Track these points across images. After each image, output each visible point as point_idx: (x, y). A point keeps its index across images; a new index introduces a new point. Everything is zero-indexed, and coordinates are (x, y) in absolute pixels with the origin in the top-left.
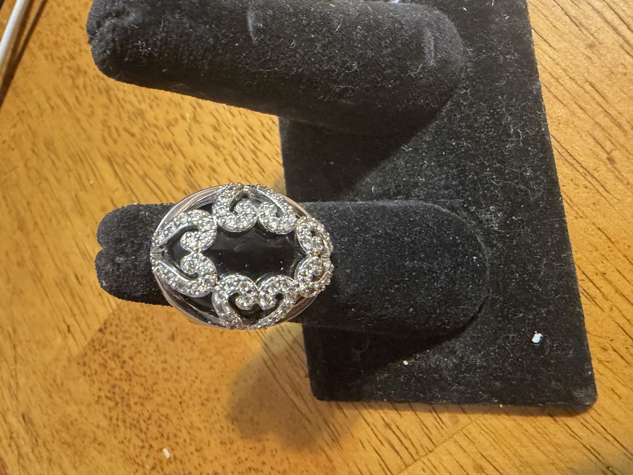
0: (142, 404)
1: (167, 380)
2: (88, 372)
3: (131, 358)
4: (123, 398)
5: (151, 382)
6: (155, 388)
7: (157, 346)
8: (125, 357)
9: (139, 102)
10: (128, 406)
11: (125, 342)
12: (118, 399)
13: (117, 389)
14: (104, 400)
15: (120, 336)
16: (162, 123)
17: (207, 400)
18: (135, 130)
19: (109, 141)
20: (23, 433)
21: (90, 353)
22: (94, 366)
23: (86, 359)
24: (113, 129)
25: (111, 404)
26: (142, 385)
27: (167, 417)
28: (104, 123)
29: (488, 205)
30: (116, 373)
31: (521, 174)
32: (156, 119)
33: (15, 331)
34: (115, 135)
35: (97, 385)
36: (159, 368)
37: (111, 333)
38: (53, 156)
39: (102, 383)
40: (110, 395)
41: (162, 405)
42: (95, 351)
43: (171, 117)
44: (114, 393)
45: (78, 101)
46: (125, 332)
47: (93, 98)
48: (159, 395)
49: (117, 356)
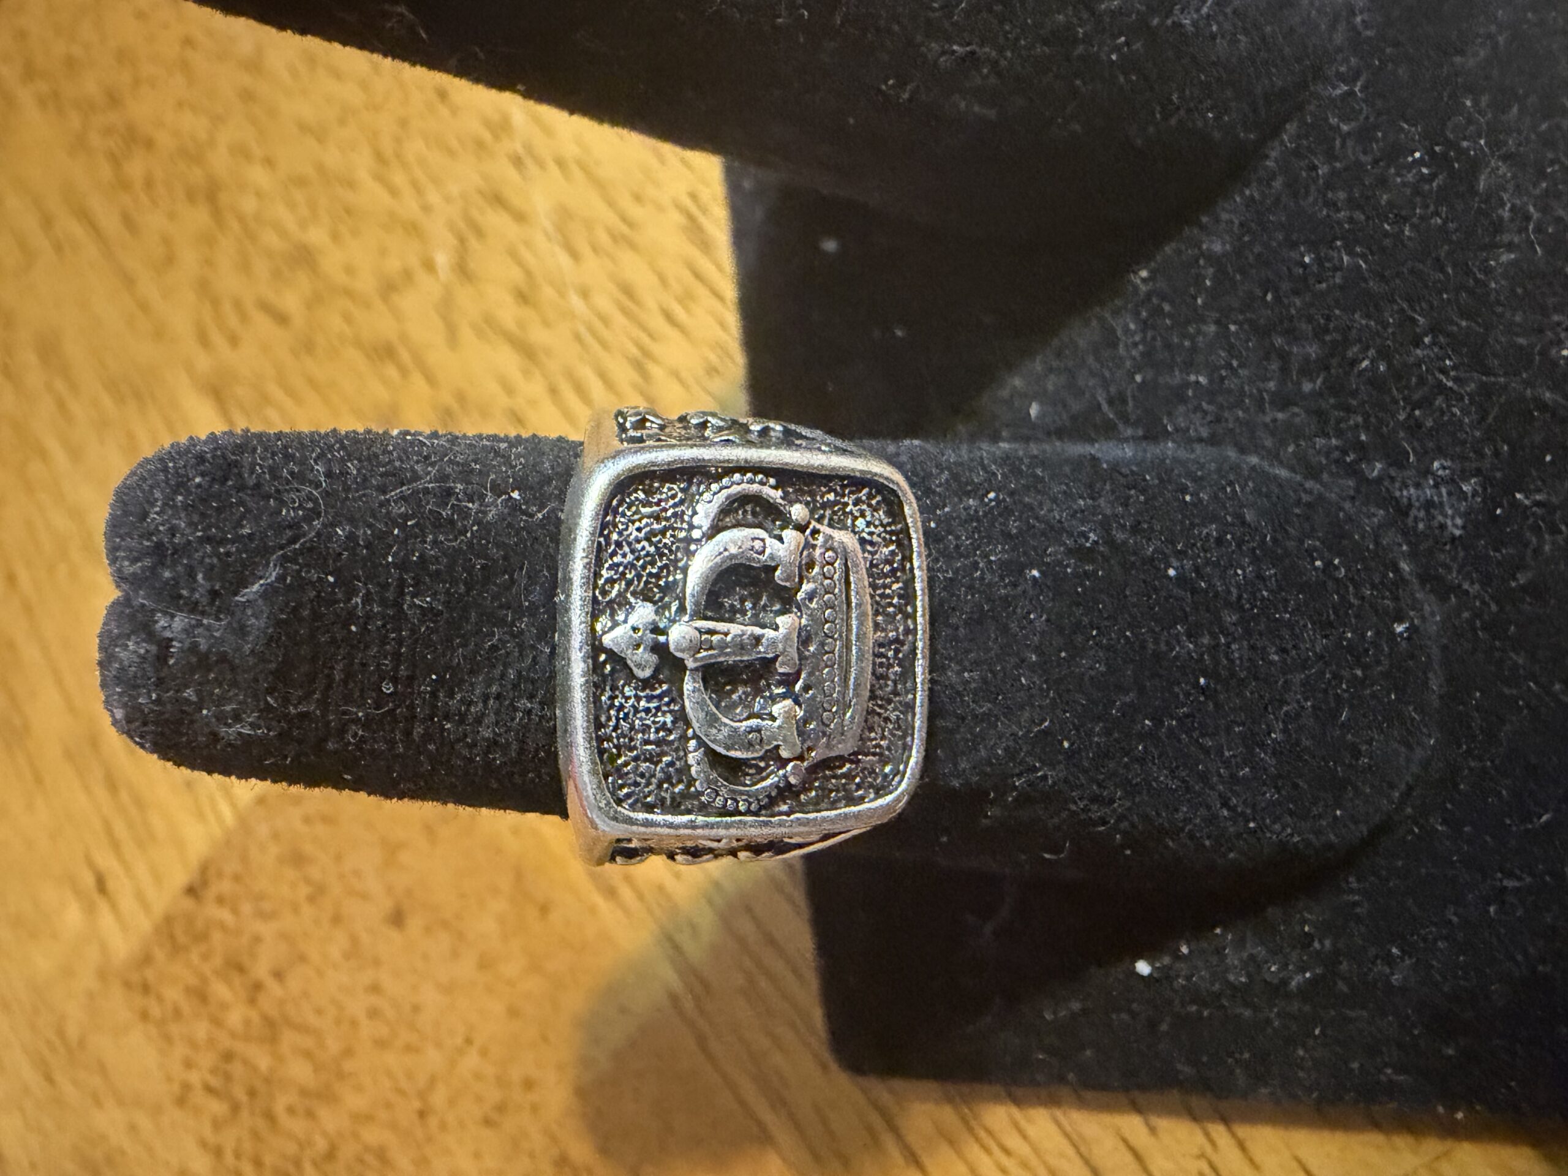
0: (310, 1114)
1: (381, 1044)
2: (156, 1011)
3: (278, 975)
4: (252, 1093)
5: (333, 1046)
6: (348, 1066)
7: (354, 940)
8: (261, 970)
9: (303, 225)
10: (270, 1117)
11: (260, 927)
12: (241, 1096)
13: (236, 1068)
14: (199, 1097)
15: (246, 908)
16: (366, 283)
17: (502, 1109)
18: (291, 302)
19: (218, 339)
21: (160, 955)
22: (173, 994)
23: (150, 974)
24: (227, 308)
25: (218, 1107)
26: (308, 1055)
27: (382, 1155)
28: (204, 287)
29: (1426, 457)
30: (235, 1017)
31: (1543, 353)
32: (350, 270)
34: (233, 321)
35: (179, 1050)
36: (357, 1006)
37: (220, 900)
38: (60, 385)
39: (193, 1044)
40: (215, 1082)
41: (368, 1118)
42: (176, 949)
43: (393, 265)
44: (228, 1077)
45: (128, 222)
46: (260, 897)
47: (172, 216)
48: (359, 1088)
49: (236, 966)
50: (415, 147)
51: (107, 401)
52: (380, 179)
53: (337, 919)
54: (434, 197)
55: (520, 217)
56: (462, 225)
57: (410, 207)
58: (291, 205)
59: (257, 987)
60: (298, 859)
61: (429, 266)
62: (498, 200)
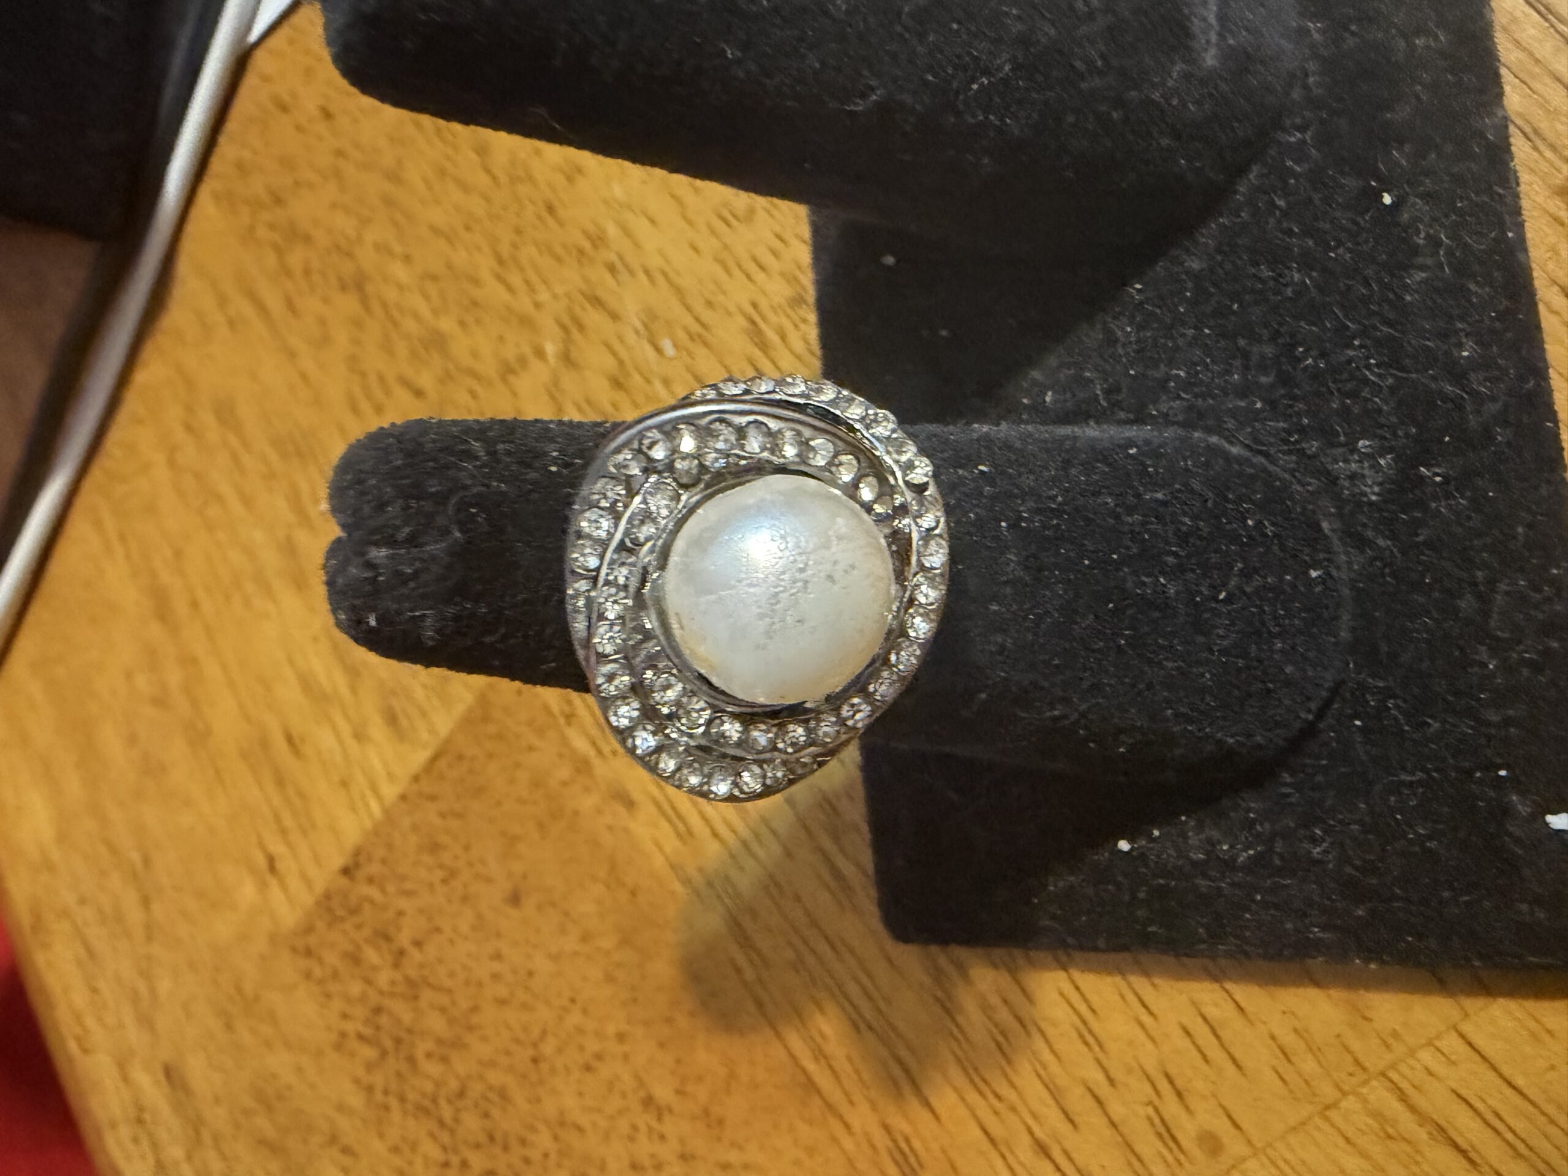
0: (444, 1060)
1: (502, 1002)
2: (318, 972)
3: (418, 944)
4: (398, 1041)
5: (463, 1003)
6: (475, 1019)
7: (480, 916)
8: (404, 939)
9: (435, 312)
10: (411, 1060)
11: (403, 903)
12: (388, 1043)
13: (384, 1020)
14: (353, 1044)
15: (391, 888)
16: (488, 367)
17: (599, 1057)
18: (426, 380)
19: (365, 406)
20: (165, 1110)
21: (320, 925)
22: (332, 958)
23: (312, 940)
24: (373, 379)
25: (369, 1053)
26: (443, 1010)
27: (503, 1094)
28: (353, 362)
30: (383, 978)
32: (475, 355)
33: (147, 861)
34: (379, 394)
35: (337, 1005)
36: (483, 971)
37: (370, 880)
38: (233, 441)
39: (348, 1000)
40: (368, 1031)
41: (492, 1064)
42: (334, 921)
43: (510, 353)
44: (378, 1028)
45: (290, 306)
46: (403, 878)
47: (326, 300)
48: (484, 1039)
49: (383, 936)
50: (528, 252)
51: (274, 457)
52: (499, 278)
53: (465, 899)
54: (544, 296)
55: (615, 317)
56: (566, 320)
57: (524, 304)
58: (427, 297)
59: (401, 953)
60: (435, 847)
61: (540, 353)
62: (597, 302)
